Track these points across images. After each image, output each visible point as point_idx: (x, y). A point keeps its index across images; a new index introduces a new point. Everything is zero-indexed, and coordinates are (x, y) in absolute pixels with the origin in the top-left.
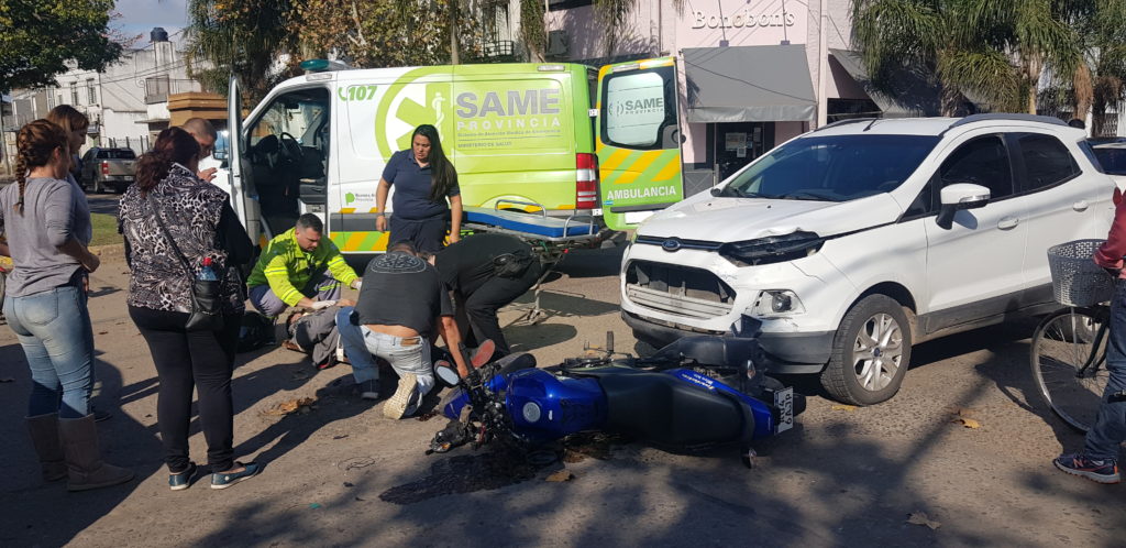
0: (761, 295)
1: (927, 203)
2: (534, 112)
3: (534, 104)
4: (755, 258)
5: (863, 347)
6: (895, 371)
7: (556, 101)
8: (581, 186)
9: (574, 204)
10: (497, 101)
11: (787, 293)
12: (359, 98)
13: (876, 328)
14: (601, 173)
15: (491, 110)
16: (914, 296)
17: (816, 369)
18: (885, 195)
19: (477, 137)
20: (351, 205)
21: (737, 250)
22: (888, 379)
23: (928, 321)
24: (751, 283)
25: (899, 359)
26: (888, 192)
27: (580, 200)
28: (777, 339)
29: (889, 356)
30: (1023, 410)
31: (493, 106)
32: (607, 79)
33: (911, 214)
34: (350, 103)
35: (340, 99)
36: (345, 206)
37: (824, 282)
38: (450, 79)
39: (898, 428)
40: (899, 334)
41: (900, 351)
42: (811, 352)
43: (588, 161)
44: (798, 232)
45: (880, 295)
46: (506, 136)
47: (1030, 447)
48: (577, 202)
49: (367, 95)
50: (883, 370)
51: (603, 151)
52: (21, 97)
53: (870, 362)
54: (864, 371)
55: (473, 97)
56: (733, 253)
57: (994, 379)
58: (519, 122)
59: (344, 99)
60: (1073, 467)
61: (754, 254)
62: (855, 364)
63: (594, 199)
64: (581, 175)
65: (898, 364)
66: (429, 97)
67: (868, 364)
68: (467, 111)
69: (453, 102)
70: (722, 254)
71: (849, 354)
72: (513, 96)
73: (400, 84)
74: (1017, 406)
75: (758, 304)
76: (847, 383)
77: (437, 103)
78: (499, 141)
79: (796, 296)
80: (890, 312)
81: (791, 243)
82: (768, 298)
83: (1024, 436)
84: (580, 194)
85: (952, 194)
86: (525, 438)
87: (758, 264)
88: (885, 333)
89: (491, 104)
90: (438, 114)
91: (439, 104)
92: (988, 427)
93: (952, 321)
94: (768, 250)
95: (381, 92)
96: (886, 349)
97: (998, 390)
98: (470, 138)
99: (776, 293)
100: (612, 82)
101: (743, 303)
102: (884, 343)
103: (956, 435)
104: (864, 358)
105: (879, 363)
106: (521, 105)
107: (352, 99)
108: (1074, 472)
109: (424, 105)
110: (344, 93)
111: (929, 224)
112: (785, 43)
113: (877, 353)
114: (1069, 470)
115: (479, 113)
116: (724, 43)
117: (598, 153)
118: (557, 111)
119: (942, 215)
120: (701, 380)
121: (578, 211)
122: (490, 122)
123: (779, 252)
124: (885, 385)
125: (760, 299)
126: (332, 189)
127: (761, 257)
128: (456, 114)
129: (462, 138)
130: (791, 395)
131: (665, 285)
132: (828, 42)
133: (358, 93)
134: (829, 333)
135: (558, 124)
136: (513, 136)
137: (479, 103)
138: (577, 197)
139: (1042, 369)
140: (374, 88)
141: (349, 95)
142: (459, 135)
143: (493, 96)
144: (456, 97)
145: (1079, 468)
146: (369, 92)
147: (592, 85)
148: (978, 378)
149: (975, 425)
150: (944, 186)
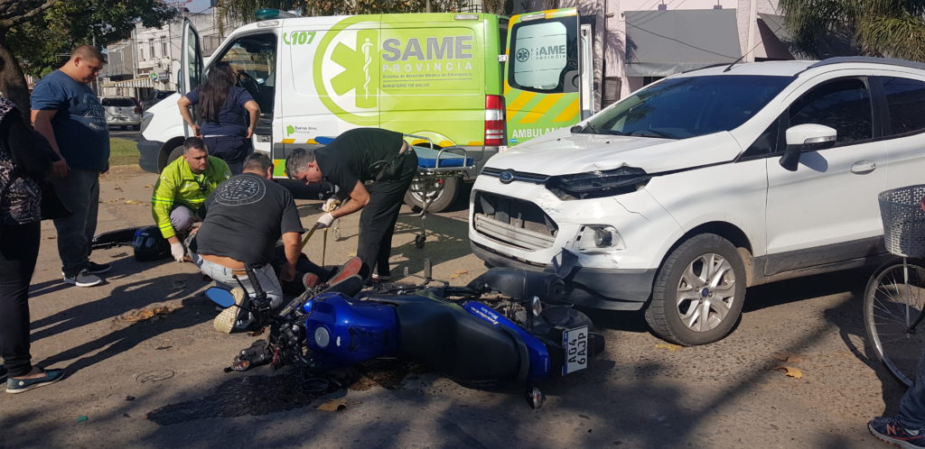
0: (582, 229)
1: (771, 143)
2: (450, 57)
3: (450, 51)
4: (583, 193)
5: (689, 287)
6: (727, 312)
7: (469, 47)
8: (489, 125)
9: (482, 141)
10: (417, 47)
11: (609, 229)
12: (301, 43)
13: (705, 268)
14: (507, 113)
15: (413, 54)
16: (748, 236)
17: (637, 307)
18: (725, 133)
19: (399, 79)
20: (291, 137)
21: (564, 184)
22: (717, 320)
23: (767, 263)
24: (573, 215)
25: (731, 300)
26: (728, 130)
27: (488, 137)
28: (595, 274)
29: (720, 297)
30: (858, 361)
31: (414, 50)
32: (516, 27)
33: (752, 153)
34: (293, 46)
35: (284, 43)
36: (287, 137)
37: (646, 219)
38: (377, 26)
39: (714, 374)
40: (731, 275)
41: (732, 293)
42: (628, 289)
43: (497, 102)
44: (624, 168)
45: (710, 235)
46: (424, 78)
47: (848, 405)
48: (485, 140)
49: (307, 41)
50: (711, 310)
51: (510, 94)
52: (114, 50)
53: (697, 302)
54: (690, 311)
55: (397, 42)
56: (561, 186)
57: (839, 326)
58: (436, 65)
59: (288, 43)
60: (885, 433)
61: (581, 188)
62: (679, 304)
63: (502, 137)
64: (490, 115)
65: (729, 305)
66: (360, 42)
67: (694, 304)
68: (392, 55)
69: (380, 47)
70: (548, 187)
71: (672, 295)
72: (432, 42)
73: (335, 30)
74: (854, 356)
75: (579, 238)
76: (669, 322)
77: (366, 48)
78: (418, 83)
79: (617, 232)
80: (721, 252)
81: (617, 179)
82: (590, 233)
83: (848, 392)
84: (488, 132)
85: (798, 134)
86: (312, 363)
87: (585, 198)
88: (715, 273)
89: (413, 49)
90: (367, 58)
91: (368, 49)
92: (812, 378)
93: (795, 264)
94: (594, 185)
95: (319, 37)
96: (716, 290)
97: (839, 337)
98: (393, 79)
99: (599, 228)
100: (520, 30)
101: (564, 237)
102: (714, 284)
103: (773, 385)
104: (689, 297)
105: (707, 304)
106: (438, 49)
107: (294, 43)
108: (886, 438)
109: (355, 50)
110: (288, 38)
111: (773, 164)
112: (718, 8)
113: (706, 293)
114: (882, 436)
115: (402, 57)
116: (663, 7)
117: (505, 95)
118: (471, 56)
119: (786, 156)
120: (487, 314)
121: (486, 148)
122: (411, 66)
123: (607, 186)
124: (713, 326)
125: (582, 234)
126: (276, 123)
127: (587, 192)
128: (382, 58)
129: (386, 79)
130: (586, 334)
131: (507, 216)
132: (757, 8)
133: (300, 38)
134: (649, 271)
135: (470, 68)
136: (431, 78)
137: (402, 48)
138: (486, 135)
139: (876, 320)
140: (313, 33)
141: (292, 39)
142: (384, 77)
143: (414, 42)
144: (383, 42)
145: (892, 435)
146: (309, 37)
147: (503, 34)
148: (823, 323)
149: (798, 374)
150: (792, 125)
